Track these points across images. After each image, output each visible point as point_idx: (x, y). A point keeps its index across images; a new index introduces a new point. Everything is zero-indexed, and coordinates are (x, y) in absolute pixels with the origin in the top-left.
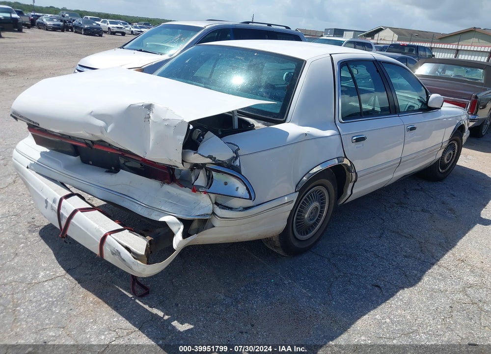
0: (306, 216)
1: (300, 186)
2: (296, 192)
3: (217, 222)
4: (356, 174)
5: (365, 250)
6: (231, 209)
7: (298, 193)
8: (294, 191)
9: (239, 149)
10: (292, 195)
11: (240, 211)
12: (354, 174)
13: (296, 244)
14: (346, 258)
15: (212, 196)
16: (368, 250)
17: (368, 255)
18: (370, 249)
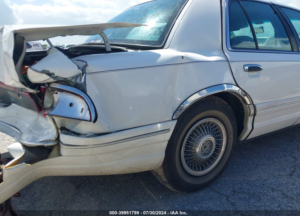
0: (198, 150)
1: (179, 113)
2: (173, 120)
3: (64, 151)
4: (254, 106)
5: (272, 189)
6: (78, 134)
7: (176, 121)
8: (171, 119)
9: (86, 65)
10: (167, 123)
11: (88, 137)
12: (252, 107)
13: (188, 180)
14: (247, 197)
15: (57, 119)
16: (275, 189)
17: (275, 194)
18: (278, 187)
